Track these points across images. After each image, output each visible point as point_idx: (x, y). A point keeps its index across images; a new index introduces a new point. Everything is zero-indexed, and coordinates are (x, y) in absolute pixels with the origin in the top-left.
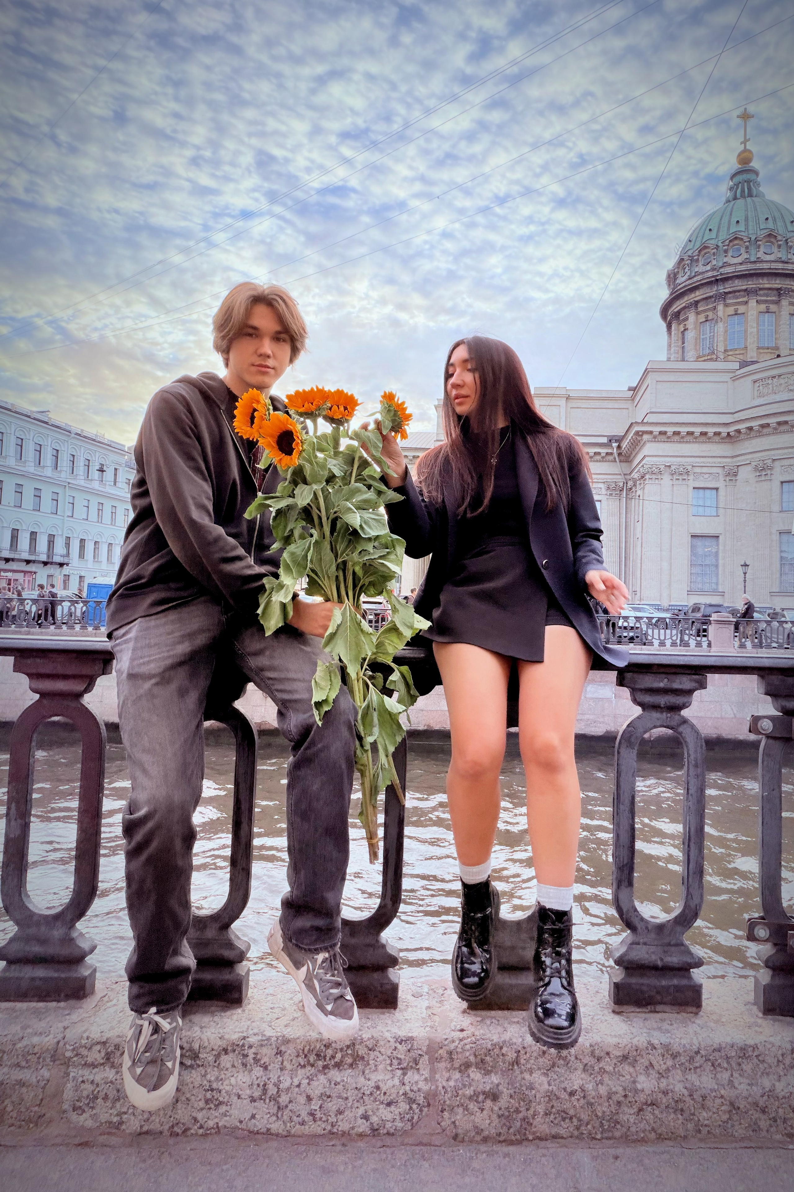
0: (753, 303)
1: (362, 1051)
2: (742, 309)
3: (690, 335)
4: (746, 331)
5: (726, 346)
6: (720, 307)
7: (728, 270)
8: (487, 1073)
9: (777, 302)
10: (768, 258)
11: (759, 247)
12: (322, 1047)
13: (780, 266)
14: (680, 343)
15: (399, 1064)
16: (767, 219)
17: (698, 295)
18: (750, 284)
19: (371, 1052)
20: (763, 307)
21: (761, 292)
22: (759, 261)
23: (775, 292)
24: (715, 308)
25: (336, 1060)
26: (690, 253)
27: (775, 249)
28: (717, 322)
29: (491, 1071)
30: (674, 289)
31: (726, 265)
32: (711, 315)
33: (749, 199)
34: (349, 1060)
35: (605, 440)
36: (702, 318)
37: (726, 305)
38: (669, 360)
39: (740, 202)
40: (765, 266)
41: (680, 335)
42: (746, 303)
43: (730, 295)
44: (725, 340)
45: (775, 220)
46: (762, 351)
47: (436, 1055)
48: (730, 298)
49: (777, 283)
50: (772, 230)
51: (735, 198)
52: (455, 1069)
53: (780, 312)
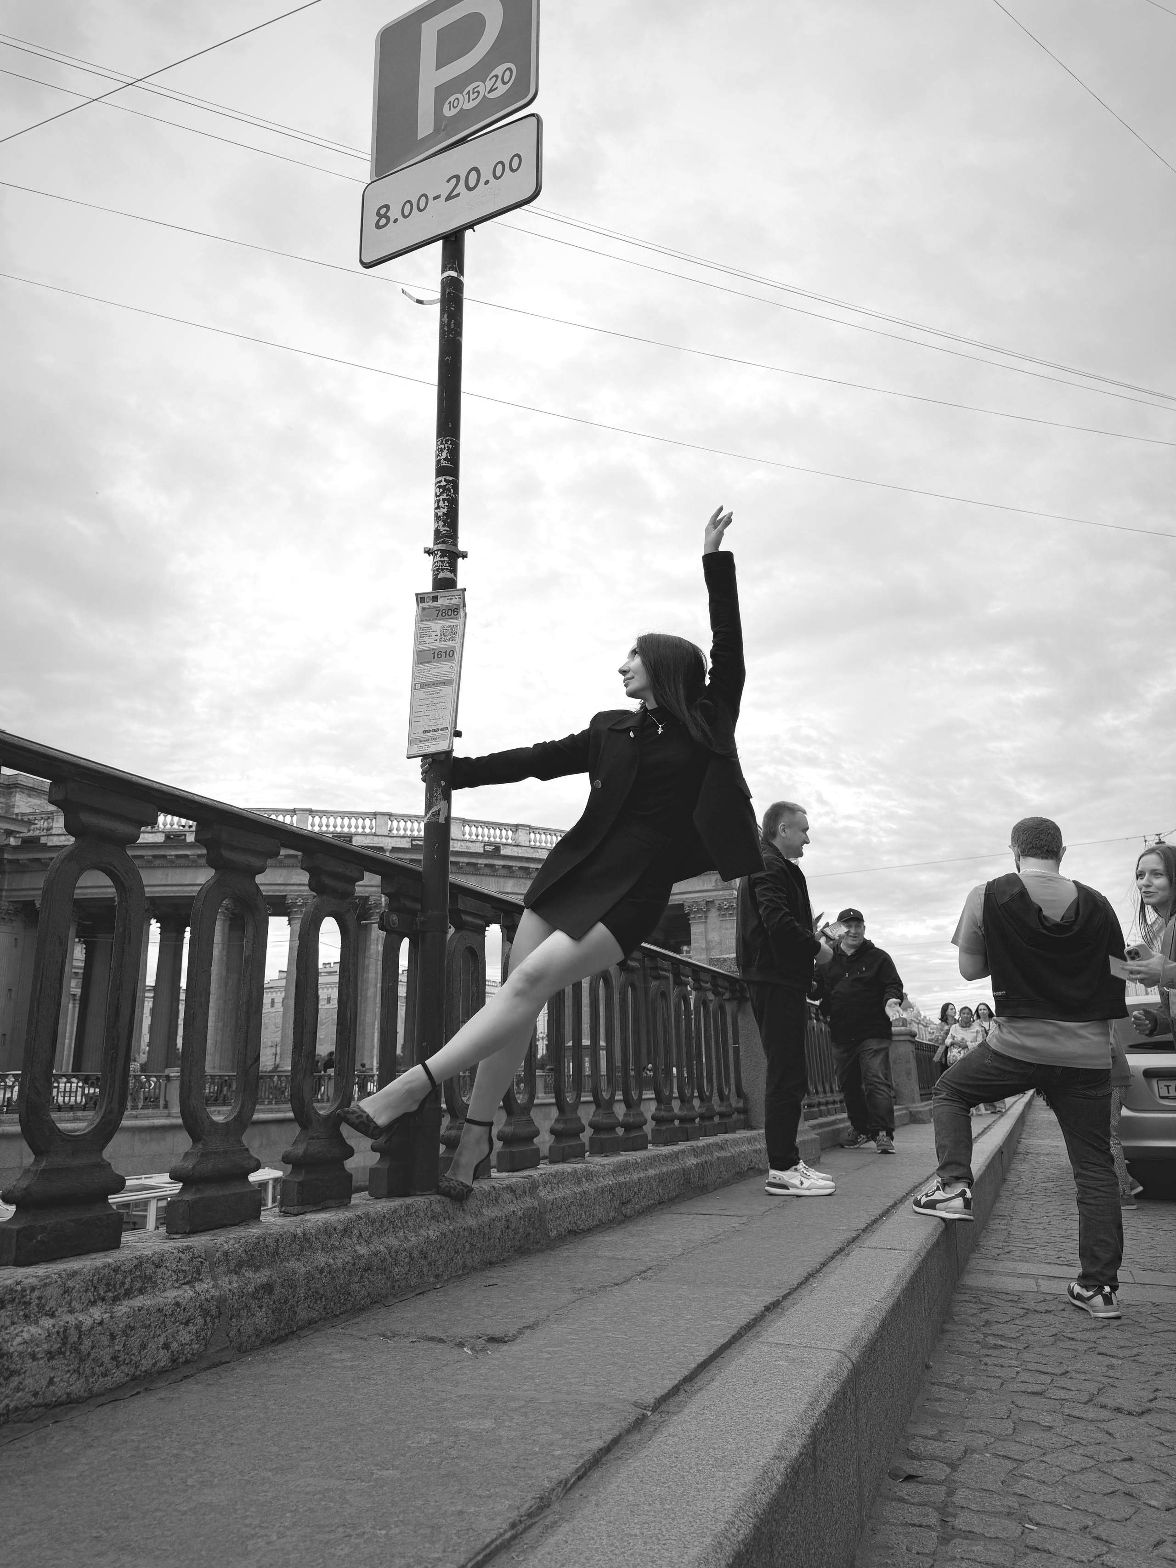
1: (149, 1270)
8: (257, 1269)
12: (112, 1273)
15: (185, 1278)
19: (158, 1270)
25: (126, 1287)
29: (260, 1266)
34: (138, 1285)
47: (215, 1260)
52: (231, 1273)
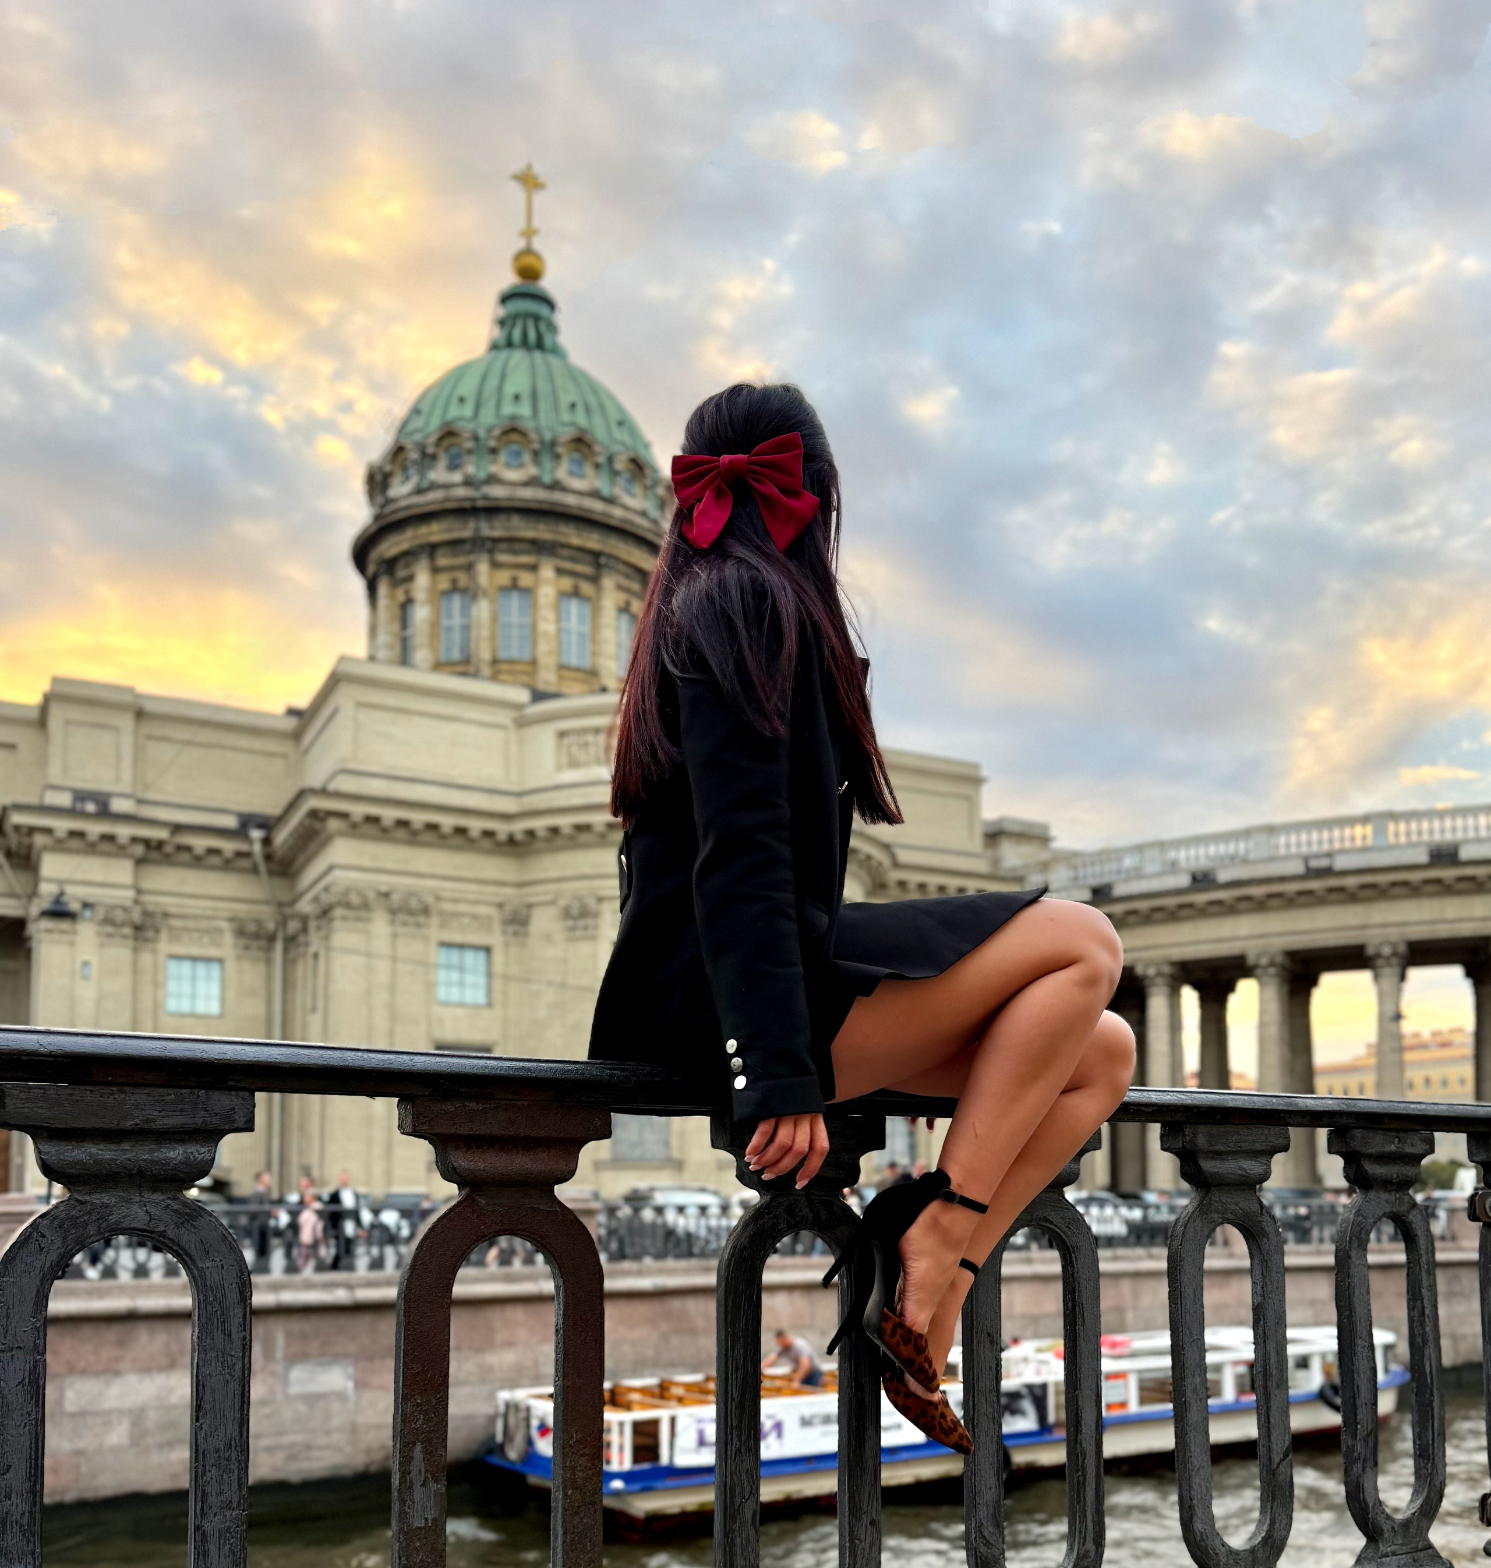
0: (547, 572)
2: (526, 579)
3: (421, 614)
4: (534, 627)
5: (494, 650)
6: (483, 568)
7: (498, 492)
9: (595, 580)
10: (577, 484)
11: (557, 457)
13: (598, 506)
14: (396, 627)
16: (573, 406)
17: (435, 532)
18: (542, 531)
20: (567, 583)
21: (565, 552)
22: (556, 486)
23: (588, 558)
24: (469, 568)
26: (418, 437)
27: (589, 470)
28: (474, 597)
30: (383, 506)
31: (492, 479)
32: (463, 579)
33: (538, 356)
35: (230, 822)
36: (444, 582)
37: (495, 565)
38: (372, 658)
39: (518, 356)
40: (571, 500)
41: (397, 612)
42: (534, 568)
43: (503, 546)
44: (493, 638)
45: (588, 410)
46: (566, 673)
48: (504, 551)
49: (593, 541)
50: (582, 430)
51: (509, 344)
53: (599, 598)
